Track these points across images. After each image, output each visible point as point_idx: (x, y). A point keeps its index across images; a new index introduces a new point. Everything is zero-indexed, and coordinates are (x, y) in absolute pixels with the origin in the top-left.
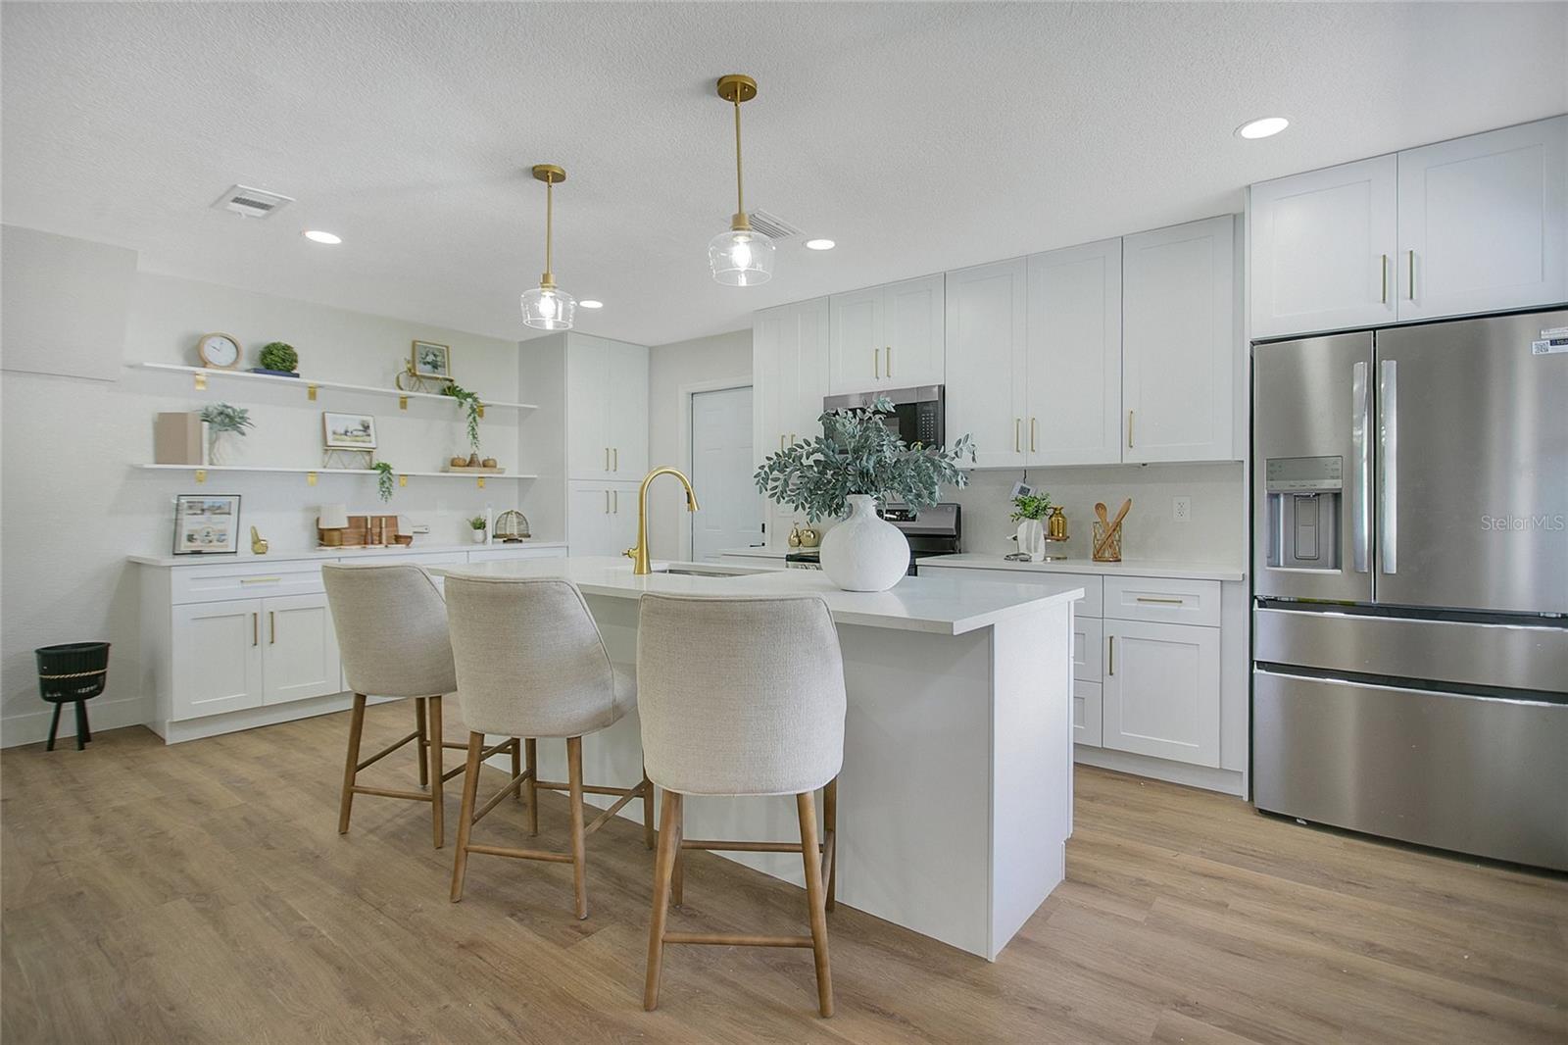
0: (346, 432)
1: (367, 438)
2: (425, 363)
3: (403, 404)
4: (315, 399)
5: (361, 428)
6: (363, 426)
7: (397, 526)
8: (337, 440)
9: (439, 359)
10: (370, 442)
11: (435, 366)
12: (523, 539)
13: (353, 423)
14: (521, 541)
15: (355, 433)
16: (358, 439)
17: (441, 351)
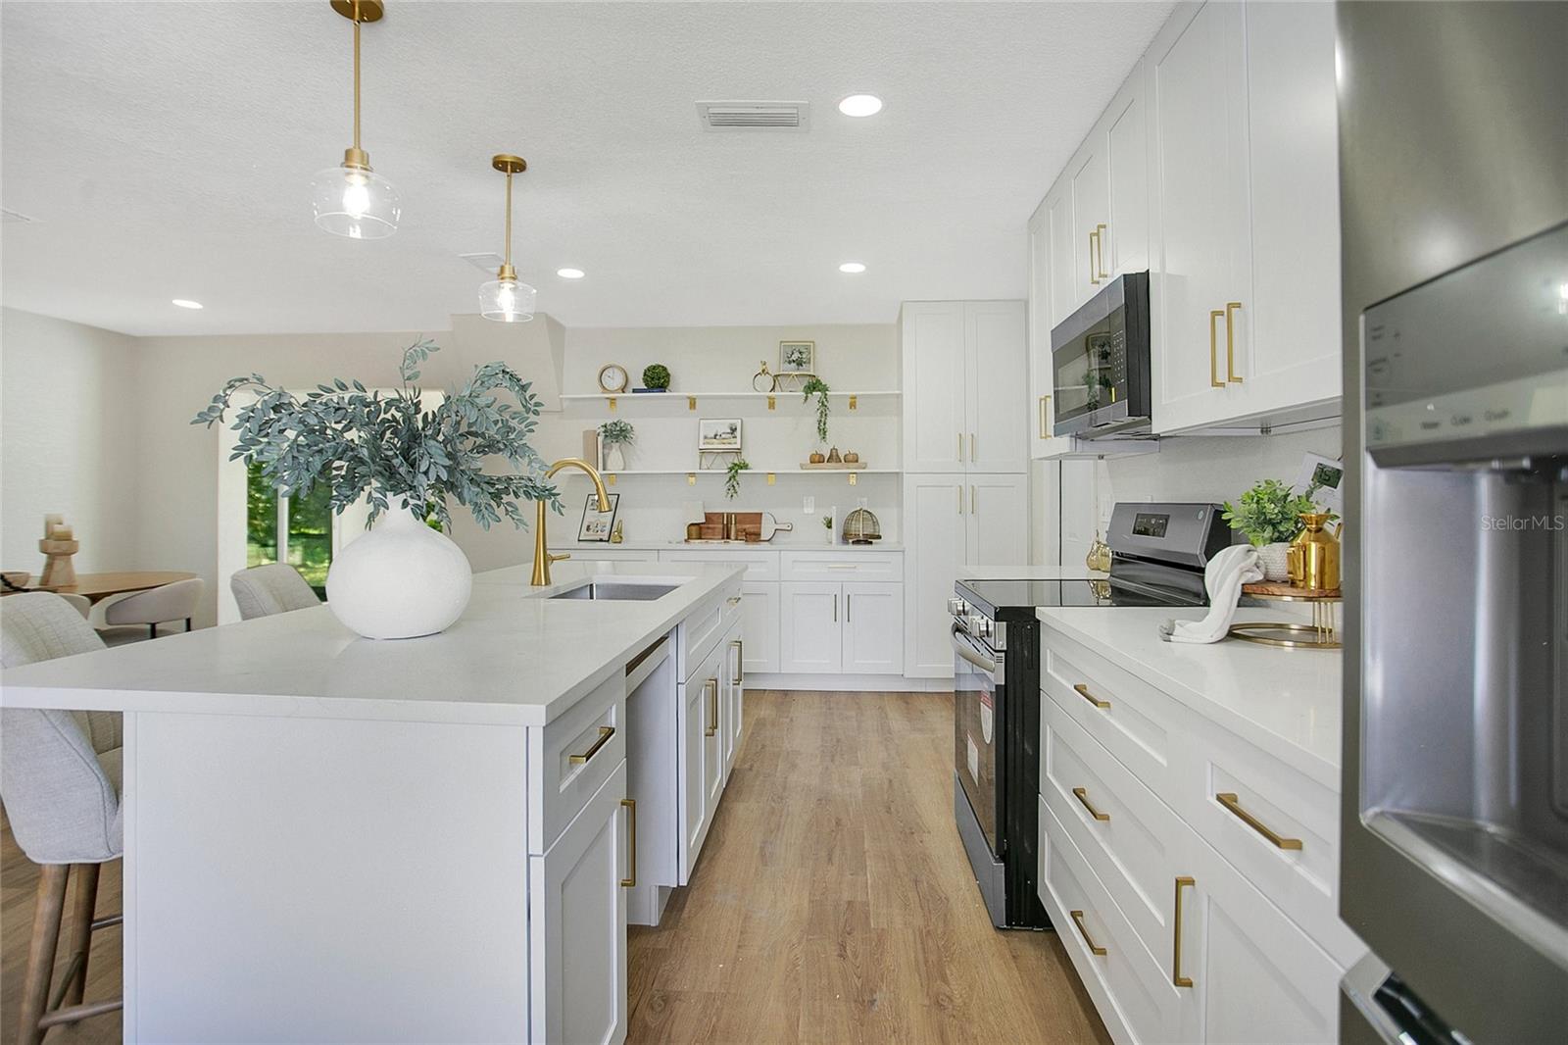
0: (716, 435)
1: (733, 440)
2: (790, 362)
3: (772, 405)
4: (695, 408)
5: (729, 431)
6: (731, 429)
7: (760, 523)
8: (708, 443)
9: (804, 356)
10: (735, 443)
11: (799, 363)
12: (874, 541)
13: (723, 427)
14: (871, 543)
15: (723, 436)
16: (725, 441)
17: (807, 348)
